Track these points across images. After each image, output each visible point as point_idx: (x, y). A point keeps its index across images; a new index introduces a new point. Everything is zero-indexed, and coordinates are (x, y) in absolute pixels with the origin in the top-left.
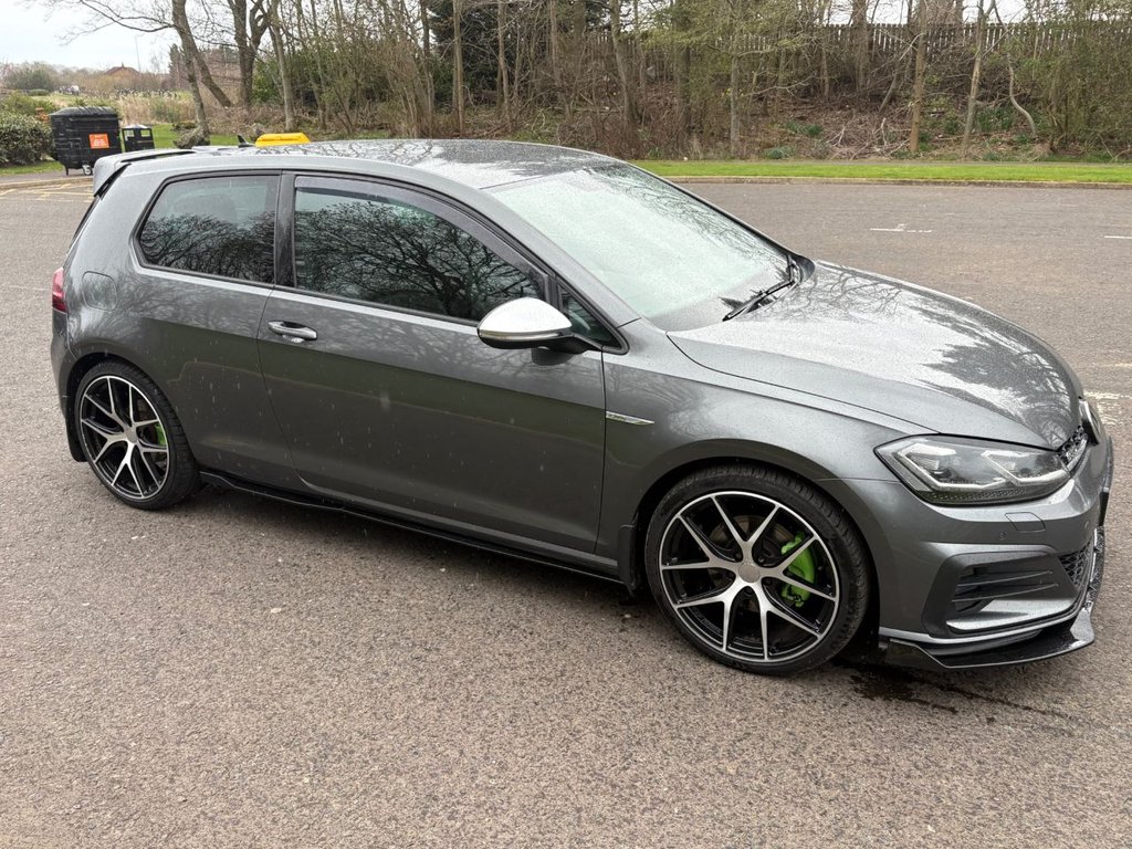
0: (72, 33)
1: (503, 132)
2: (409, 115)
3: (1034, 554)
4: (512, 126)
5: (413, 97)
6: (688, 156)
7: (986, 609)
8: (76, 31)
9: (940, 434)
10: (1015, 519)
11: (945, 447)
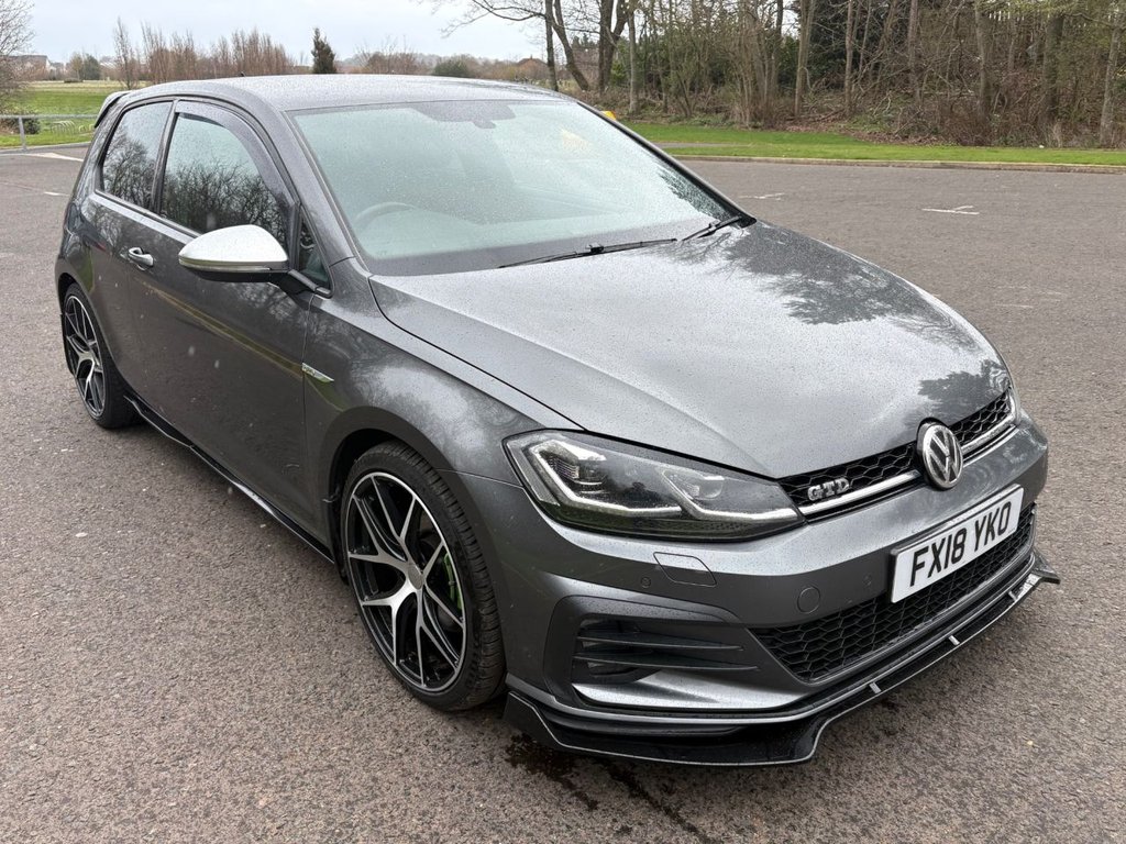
0: (452, 26)
1: (841, 115)
2: (742, 98)
3: (711, 618)
4: (850, 110)
5: (750, 79)
6: (1045, 145)
7: (644, 681)
8: (456, 23)
9: (586, 432)
10: (666, 561)
11: (584, 447)
